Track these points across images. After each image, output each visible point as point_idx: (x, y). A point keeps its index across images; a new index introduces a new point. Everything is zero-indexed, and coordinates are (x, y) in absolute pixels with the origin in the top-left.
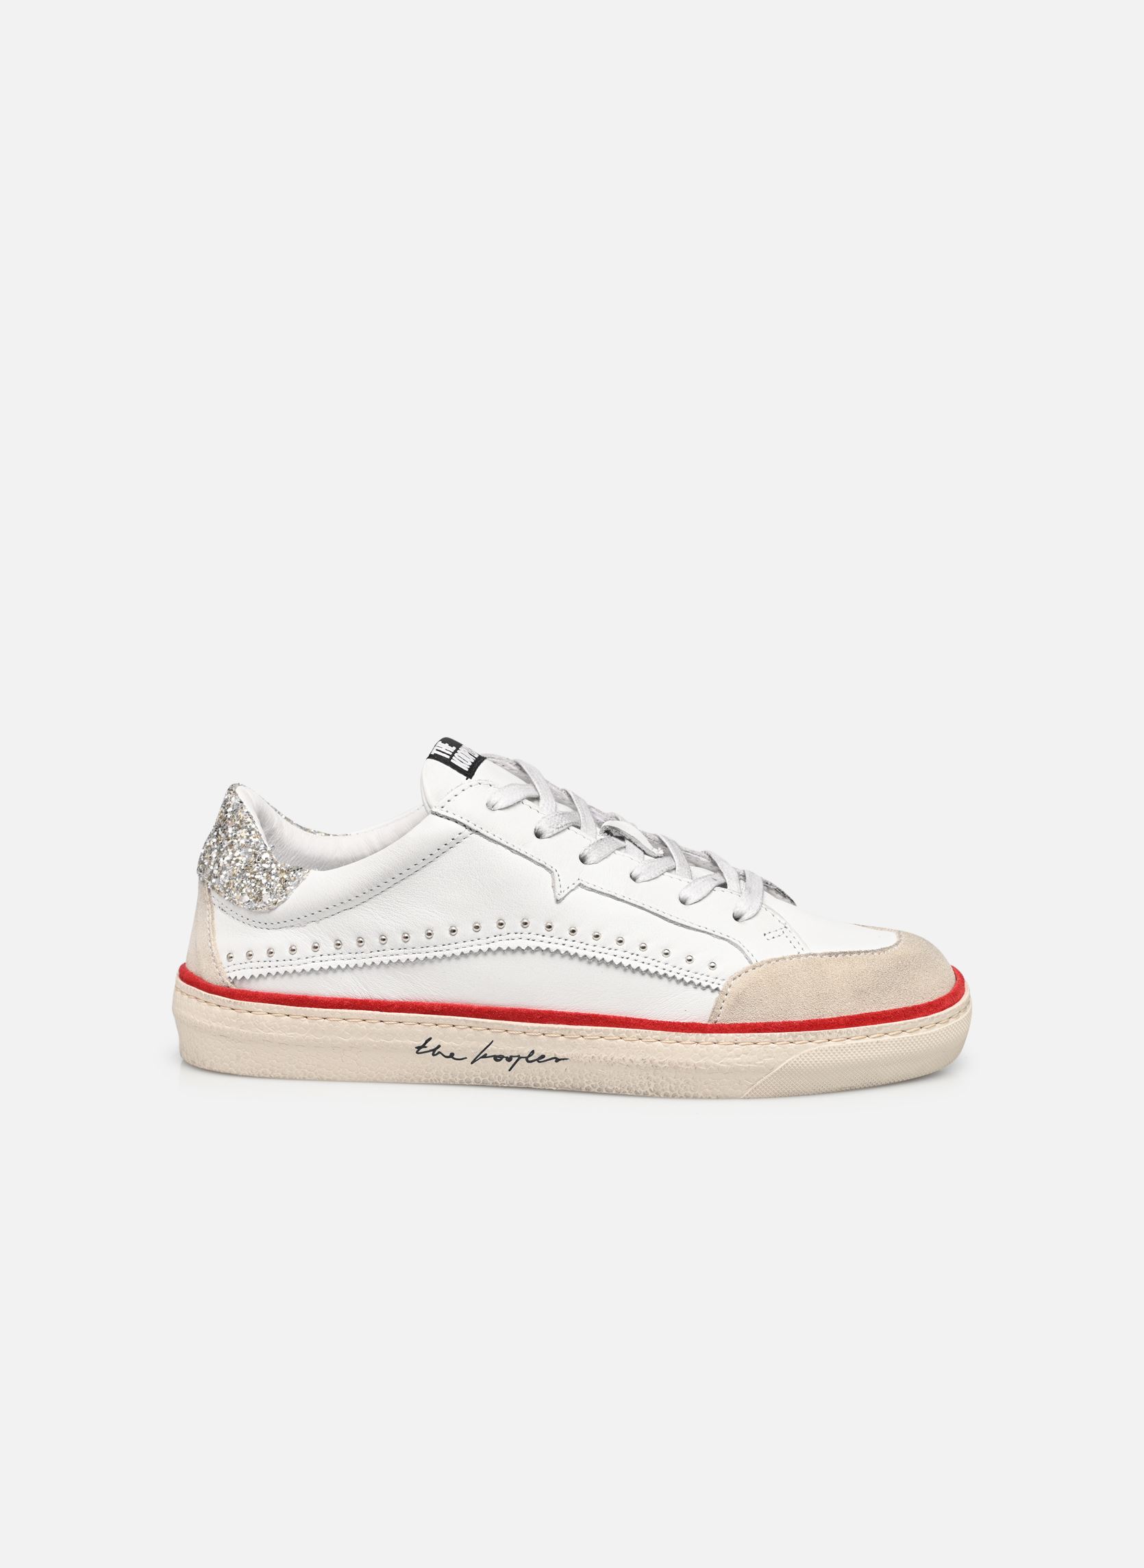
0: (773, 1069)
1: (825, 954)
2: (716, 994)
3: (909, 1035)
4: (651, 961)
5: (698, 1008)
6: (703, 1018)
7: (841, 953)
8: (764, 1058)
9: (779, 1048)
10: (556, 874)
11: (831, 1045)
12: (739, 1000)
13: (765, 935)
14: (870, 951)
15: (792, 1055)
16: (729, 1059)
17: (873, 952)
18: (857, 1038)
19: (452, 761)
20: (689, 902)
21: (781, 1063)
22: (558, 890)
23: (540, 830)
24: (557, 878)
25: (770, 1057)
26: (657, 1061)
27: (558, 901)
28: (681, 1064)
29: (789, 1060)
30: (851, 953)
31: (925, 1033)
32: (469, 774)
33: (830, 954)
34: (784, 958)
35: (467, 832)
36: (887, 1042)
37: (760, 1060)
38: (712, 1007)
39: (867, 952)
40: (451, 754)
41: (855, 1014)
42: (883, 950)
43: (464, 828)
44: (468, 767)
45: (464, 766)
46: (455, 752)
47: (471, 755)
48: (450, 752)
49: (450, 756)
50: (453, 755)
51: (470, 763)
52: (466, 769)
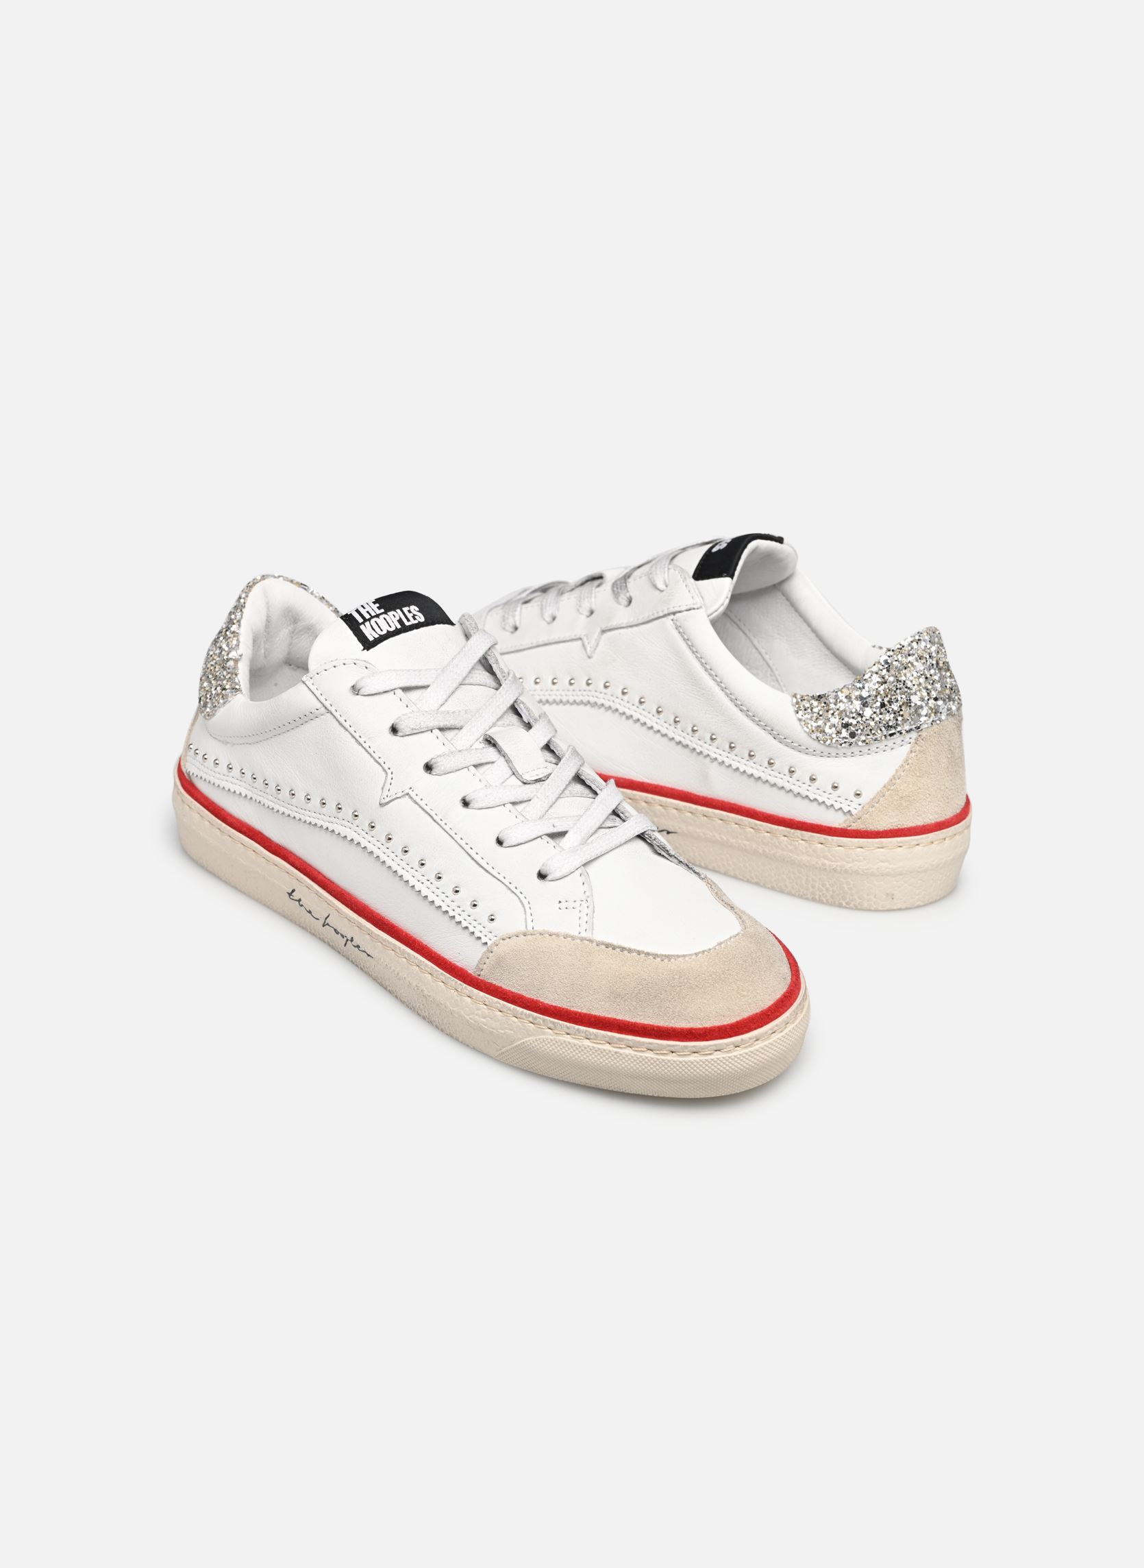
0: (512, 1042)
1: (603, 943)
2: (485, 949)
3: (653, 1056)
4: (440, 894)
5: (466, 955)
6: (470, 968)
7: (619, 947)
8: (506, 1028)
9: (519, 1024)
10: (390, 776)
11: (566, 1040)
12: (499, 962)
13: (560, 902)
14: (653, 954)
15: (530, 1036)
16: (476, 1017)
17: (655, 956)
18: (595, 1041)
19: (362, 627)
20: (504, 845)
21: (521, 1039)
22: (386, 793)
23: (397, 726)
24: (389, 780)
25: (511, 1030)
26: (426, 992)
27: (381, 805)
28: (441, 1004)
29: (527, 1039)
30: (630, 951)
31: (675, 1059)
32: (368, 645)
33: (607, 946)
34: (557, 935)
35: (323, 710)
36: (627, 1056)
37: (502, 1030)
38: (480, 957)
39: (648, 954)
40: (367, 617)
41: (606, 1016)
42: (669, 957)
43: (321, 705)
44: (377, 636)
45: (370, 635)
46: (377, 616)
47: (400, 621)
48: (370, 615)
49: (365, 620)
50: (369, 620)
51: (384, 632)
52: (371, 639)
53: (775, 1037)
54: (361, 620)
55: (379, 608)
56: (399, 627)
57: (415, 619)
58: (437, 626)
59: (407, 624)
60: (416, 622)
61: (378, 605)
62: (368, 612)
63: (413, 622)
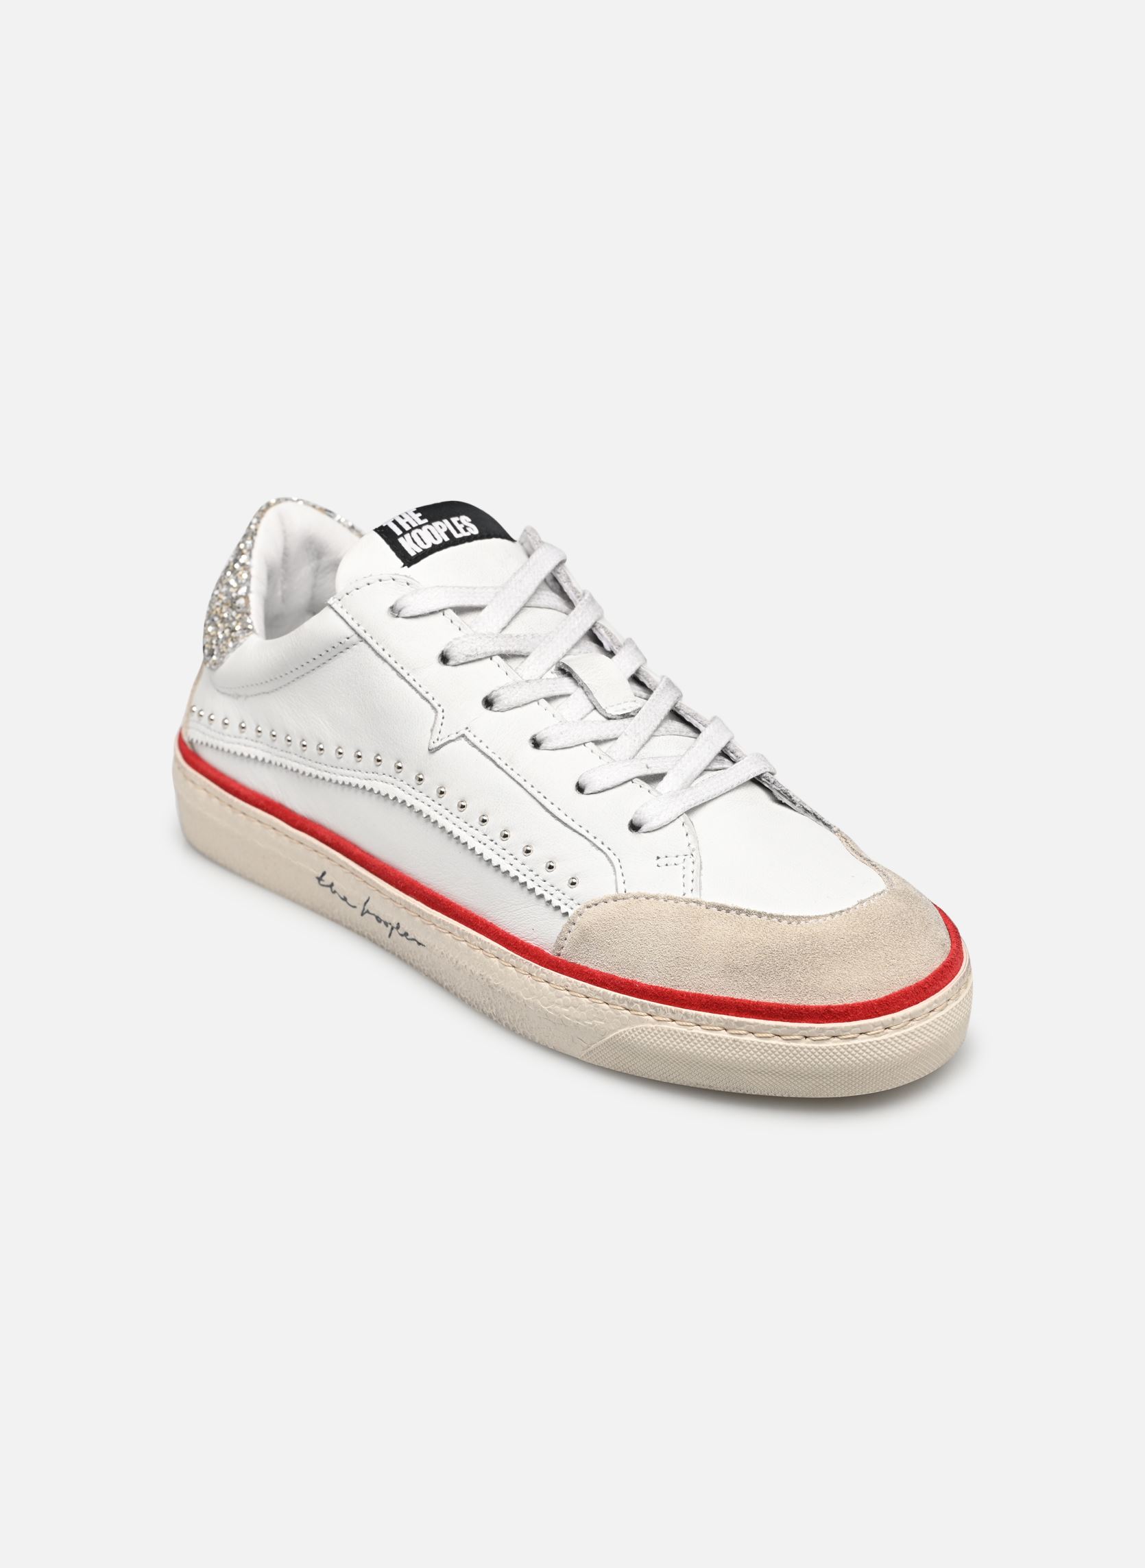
0: (603, 1036)
1: (714, 905)
2: (565, 921)
3: (782, 1043)
4: (507, 856)
5: (542, 931)
6: (548, 946)
7: (734, 909)
8: (594, 1018)
9: (611, 1011)
10: (440, 715)
11: (671, 1028)
12: (585, 936)
13: (658, 858)
14: (777, 916)
15: (625, 1026)
16: (557, 1007)
17: (781, 918)
18: (707, 1028)
19: (401, 540)
20: (586, 791)
21: (614, 1031)
22: (436, 735)
23: (448, 654)
24: (440, 720)
25: (601, 1020)
26: (492, 982)
27: (432, 751)
28: (512, 994)
29: (622, 1030)
30: (748, 913)
31: (810, 1045)
32: (408, 560)
33: (719, 908)
34: (656, 898)
35: (355, 638)
36: (748, 1044)
37: (591, 1021)
38: (559, 932)
39: (771, 916)
40: (407, 528)
41: (721, 995)
42: (797, 919)
43: (353, 633)
44: (419, 550)
45: (412, 550)
46: (420, 527)
47: (448, 533)
48: (411, 526)
49: (404, 532)
50: (410, 532)
51: (429, 546)
52: (412, 554)
53: (934, 1016)
54: (399, 532)
55: (421, 518)
56: (447, 539)
57: (466, 531)
58: (494, 540)
59: (457, 536)
60: (468, 534)
61: (420, 515)
62: (408, 523)
63: (464, 534)
